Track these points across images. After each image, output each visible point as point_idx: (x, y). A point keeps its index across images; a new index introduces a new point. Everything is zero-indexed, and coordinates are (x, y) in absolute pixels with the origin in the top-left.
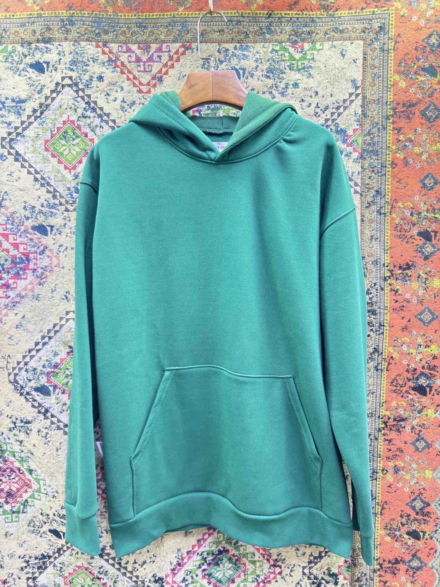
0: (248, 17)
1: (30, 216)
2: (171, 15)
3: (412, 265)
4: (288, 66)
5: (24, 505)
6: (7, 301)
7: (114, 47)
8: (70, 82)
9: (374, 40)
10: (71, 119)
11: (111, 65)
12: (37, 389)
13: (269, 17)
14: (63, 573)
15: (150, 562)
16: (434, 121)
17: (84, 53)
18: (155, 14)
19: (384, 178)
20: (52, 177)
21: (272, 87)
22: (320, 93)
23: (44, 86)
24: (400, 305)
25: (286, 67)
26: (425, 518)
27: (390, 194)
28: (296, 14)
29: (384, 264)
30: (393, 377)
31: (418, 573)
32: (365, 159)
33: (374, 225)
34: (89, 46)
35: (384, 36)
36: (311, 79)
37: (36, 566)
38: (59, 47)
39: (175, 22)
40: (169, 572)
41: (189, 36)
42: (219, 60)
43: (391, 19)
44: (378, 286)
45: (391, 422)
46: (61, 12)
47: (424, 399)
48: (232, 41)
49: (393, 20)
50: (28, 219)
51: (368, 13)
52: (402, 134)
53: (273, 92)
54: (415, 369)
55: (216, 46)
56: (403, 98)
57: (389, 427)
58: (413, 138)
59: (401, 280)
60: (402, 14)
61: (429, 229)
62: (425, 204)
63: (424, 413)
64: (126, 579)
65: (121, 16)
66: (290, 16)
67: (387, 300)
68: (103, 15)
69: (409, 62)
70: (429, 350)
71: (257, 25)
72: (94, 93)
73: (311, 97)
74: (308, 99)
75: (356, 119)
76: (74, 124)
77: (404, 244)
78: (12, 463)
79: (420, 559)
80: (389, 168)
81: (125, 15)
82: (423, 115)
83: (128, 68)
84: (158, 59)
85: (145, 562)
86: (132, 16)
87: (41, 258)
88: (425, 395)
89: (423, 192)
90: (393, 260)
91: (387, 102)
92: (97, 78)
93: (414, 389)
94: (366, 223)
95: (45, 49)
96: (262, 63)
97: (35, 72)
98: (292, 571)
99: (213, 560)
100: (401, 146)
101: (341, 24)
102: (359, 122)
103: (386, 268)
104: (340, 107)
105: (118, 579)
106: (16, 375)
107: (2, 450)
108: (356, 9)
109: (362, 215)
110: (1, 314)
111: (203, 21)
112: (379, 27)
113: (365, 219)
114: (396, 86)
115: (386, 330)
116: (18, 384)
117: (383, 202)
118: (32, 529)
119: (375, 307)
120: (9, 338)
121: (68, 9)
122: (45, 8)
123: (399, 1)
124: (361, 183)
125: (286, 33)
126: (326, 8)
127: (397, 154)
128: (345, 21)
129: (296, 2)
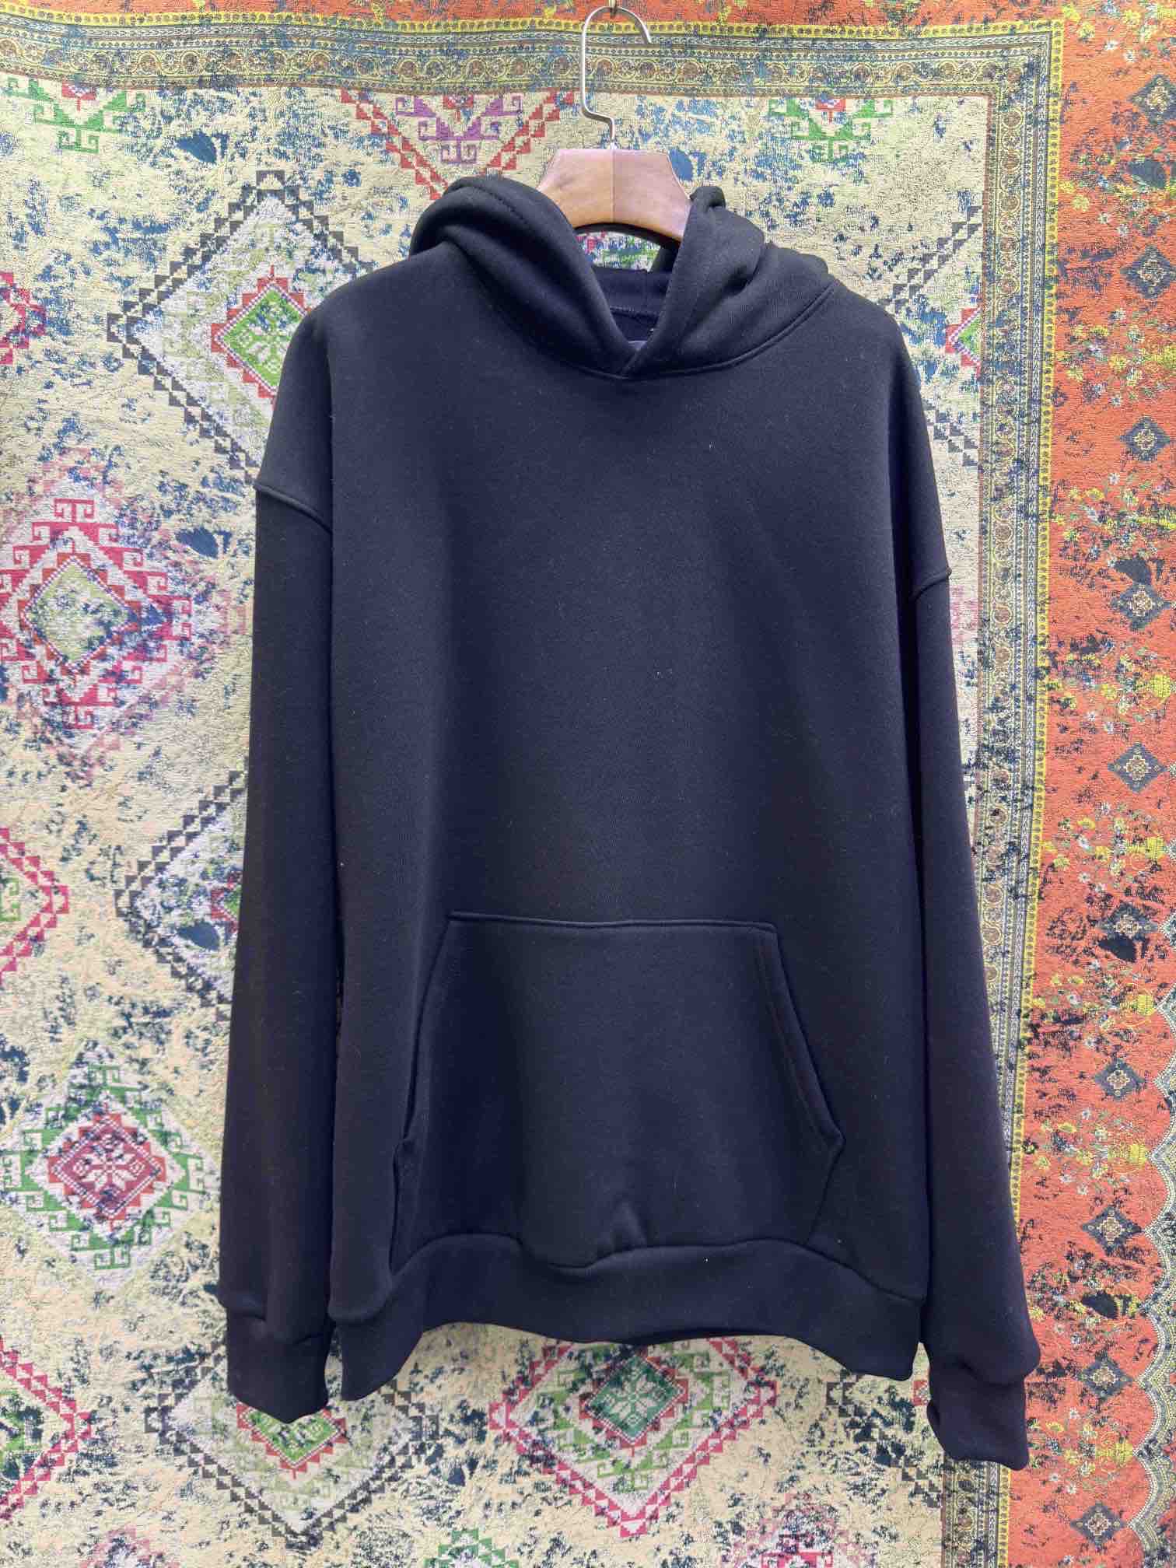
0: (710, 37)
1: (173, 506)
2: (523, 24)
3: (1103, 641)
4: (808, 152)
5: (144, 1224)
6: (118, 712)
7: (386, 101)
8: (277, 185)
9: (1013, 96)
10: (278, 274)
11: (378, 146)
12: (184, 932)
13: (761, 38)
15: (454, 1370)
16: (1157, 292)
17: (313, 115)
18: (485, 21)
19: (1034, 428)
20: (228, 414)
21: (768, 201)
22: (885, 221)
23: (214, 193)
24: (1074, 737)
25: (804, 154)
26: (1128, 1263)
27: (1049, 467)
28: (827, 31)
29: (1036, 637)
30: (1054, 915)
31: (1111, 1399)
32: (990, 381)
33: (1010, 543)
34: (325, 98)
35: (1038, 86)
36: (863, 185)
37: (169, 1380)
38: (252, 98)
39: (533, 42)
40: (499, 1397)
41: (568, 76)
42: (640, 131)
43: (1054, 46)
44: (1019, 692)
45: (1048, 1025)
46: (258, 14)
47: (1127, 970)
48: (671, 91)
49: (1058, 49)
50: (168, 513)
51: (1000, 32)
52: (1079, 322)
53: (773, 212)
54: (1109, 896)
55: (633, 102)
56: (1082, 236)
57: (1041, 1037)
58: (1106, 334)
59: (1076, 676)
60: (1082, 34)
61: (1145, 556)
62: (1134, 493)
63: (1128, 1003)
64: (393, 1411)
65: (404, 26)
66: (812, 36)
67: (1042, 725)
68: (360, 24)
69: (1098, 150)
70: (1142, 849)
71: (732, 56)
72: (337, 212)
73: (862, 229)
74: (855, 234)
75: (968, 285)
76: (285, 288)
77: (1084, 588)
78: (117, 1117)
79: (1116, 1364)
80: (1047, 405)
81: (413, 26)
82: (1130, 278)
83: (418, 154)
84: (491, 132)
85: (440, 1371)
86: (431, 28)
87: (199, 612)
88: (1132, 958)
89: (1130, 464)
90: (1056, 627)
91: (1044, 245)
92: (344, 176)
93: (1104, 944)
94: (993, 536)
95: (218, 104)
97: (192, 157)
98: (800, 1396)
99: (607, 1371)
100: (1076, 353)
101: (936, 55)
102: (976, 292)
103: (1040, 648)
104: (931, 256)
105: (375, 1410)
106: (134, 895)
107: (91, 1087)
108: (973, 18)
109: (984, 519)
110: (102, 745)
111: (603, 45)
112: (1025, 65)
113: (990, 528)
114: (1066, 208)
115: (1040, 798)
116: (139, 917)
117: (1033, 486)
118: (163, 1284)
119: (1012, 743)
120: (120, 804)
121: (275, 6)
122: (219, 3)
123: (1075, 4)
124: (982, 441)
125: (801, 75)
126: (899, 17)
127: (1069, 373)
128: (944, 48)
129: (825, 2)
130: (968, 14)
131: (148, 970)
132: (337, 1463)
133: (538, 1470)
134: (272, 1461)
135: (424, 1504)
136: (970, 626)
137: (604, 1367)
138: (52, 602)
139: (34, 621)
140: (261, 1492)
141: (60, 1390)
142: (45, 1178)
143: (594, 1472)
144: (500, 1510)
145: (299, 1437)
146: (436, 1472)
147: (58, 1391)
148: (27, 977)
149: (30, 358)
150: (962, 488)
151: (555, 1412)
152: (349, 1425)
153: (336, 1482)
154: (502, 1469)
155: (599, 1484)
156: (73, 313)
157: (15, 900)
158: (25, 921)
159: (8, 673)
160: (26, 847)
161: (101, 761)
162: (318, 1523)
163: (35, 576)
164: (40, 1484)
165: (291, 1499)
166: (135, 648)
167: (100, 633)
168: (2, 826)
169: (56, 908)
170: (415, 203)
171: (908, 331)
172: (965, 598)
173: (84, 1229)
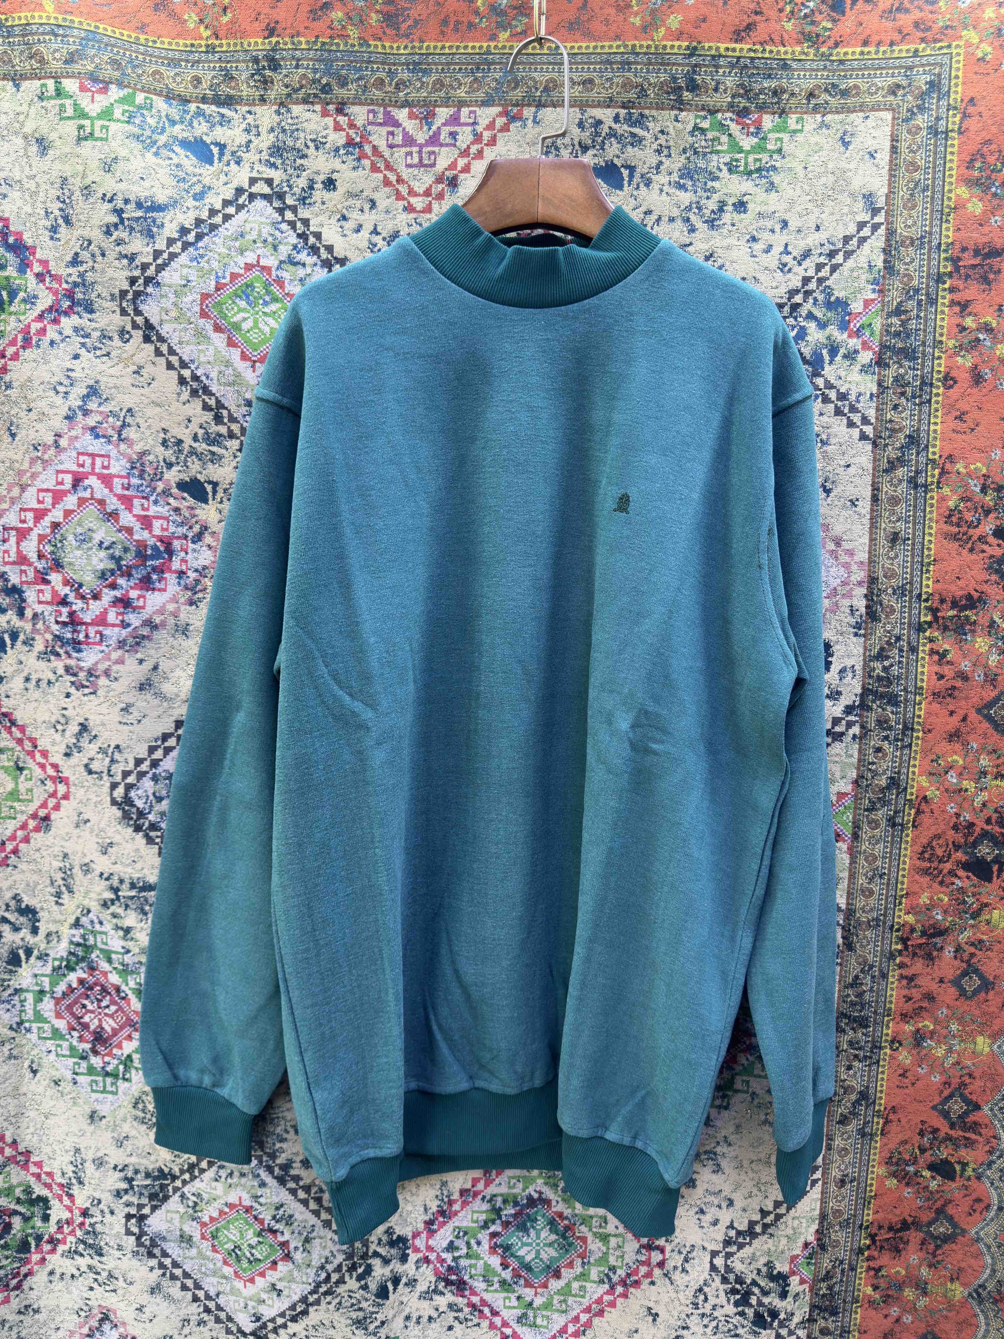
0: (645, 54)
1: (173, 459)
2: (481, 47)
3: (980, 600)
4: (725, 164)
5: (126, 1065)
6: (124, 633)
7: (360, 113)
8: (267, 190)
9: (915, 110)
10: (263, 262)
11: (352, 154)
13: (691, 55)
14: (199, 1214)
17: (297, 130)
18: (447, 45)
19: (925, 408)
20: (214, 375)
21: (689, 208)
22: (794, 224)
23: (209, 188)
24: (949, 685)
25: (722, 166)
26: (968, 1135)
27: (938, 443)
28: (750, 50)
29: (920, 595)
30: (925, 841)
31: (946, 1247)
32: (887, 365)
33: (901, 509)
34: (308, 115)
35: (939, 100)
36: (773, 194)
37: (146, 1193)
38: (248, 115)
39: (490, 64)
40: (421, 1226)
41: (518, 94)
42: (580, 143)
43: (955, 65)
44: (903, 643)
45: (917, 939)
46: (253, 41)
47: (985, 889)
48: (609, 103)
49: (958, 67)
50: (170, 466)
51: (904, 55)
52: (970, 314)
53: (693, 218)
54: (971, 824)
55: (574, 114)
56: (976, 237)
57: (910, 949)
58: (994, 325)
59: (954, 630)
60: (980, 55)
63: (984, 917)
65: (376, 46)
66: (737, 54)
67: (923, 673)
68: (338, 45)
69: (991, 159)
70: (1003, 784)
71: (665, 70)
72: (317, 216)
73: (773, 231)
74: (766, 236)
75: (870, 277)
76: (270, 274)
77: (965, 552)
78: (105, 974)
79: (952, 1219)
80: (938, 387)
81: (384, 47)
83: (386, 160)
84: (449, 140)
86: (400, 50)
87: (194, 550)
88: (989, 879)
90: (939, 586)
91: (940, 244)
92: (323, 183)
93: (966, 866)
94: (885, 505)
95: (217, 119)
96: (670, 156)
97: (192, 157)
98: (686, 1260)
99: (515, 1216)
100: (966, 341)
101: (845, 76)
102: (877, 284)
103: (923, 604)
104: (836, 252)
105: (314, 1234)
106: (129, 787)
107: (85, 946)
108: (879, 44)
109: (876, 488)
110: (109, 659)
111: (550, 63)
112: (927, 83)
113: (882, 496)
114: (960, 212)
115: (918, 738)
116: (132, 805)
117: (922, 459)
118: (141, 1115)
119: (896, 689)
120: (122, 710)
121: (266, 33)
122: (221, 33)
123: (975, 28)
124: (877, 418)
125: (725, 91)
126: (814, 39)
127: (959, 358)
128: (853, 70)
129: (749, 24)
130: (875, 38)
131: (137, 850)
132: (280, 1280)
133: (451, 1291)
134: (228, 1271)
135: (354, 1315)
136: (860, 583)
137: (513, 1212)
138: (71, 538)
139: (52, 553)
140: (218, 1295)
142: (53, 1014)
143: (501, 1302)
144: (418, 1323)
145: (248, 1255)
146: (365, 1288)
147: (61, 1186)
148: (38, 850)
149: (61, 333)
150: (856, 460)
151: (468, 1243)
152: (292, 1246)
153: (279, 1295)
154: (422, 1287)
155: (505, 1314)
156: (93, 296)
157: (29, 785)
158: (37, 803)
159: (26, 594)
160: (39, 743)
161: (107, 673)
162: (264, 1326)
163: (57, 515)
164: (48, 1257)
165: (242, 1305)
166: (140, 580)
167: (112, 566)
168: (20, 723)
169: (59, 795)
170: (382, 204)
171: (815, 318)
172: (856, 558)
173: (83, 1058)
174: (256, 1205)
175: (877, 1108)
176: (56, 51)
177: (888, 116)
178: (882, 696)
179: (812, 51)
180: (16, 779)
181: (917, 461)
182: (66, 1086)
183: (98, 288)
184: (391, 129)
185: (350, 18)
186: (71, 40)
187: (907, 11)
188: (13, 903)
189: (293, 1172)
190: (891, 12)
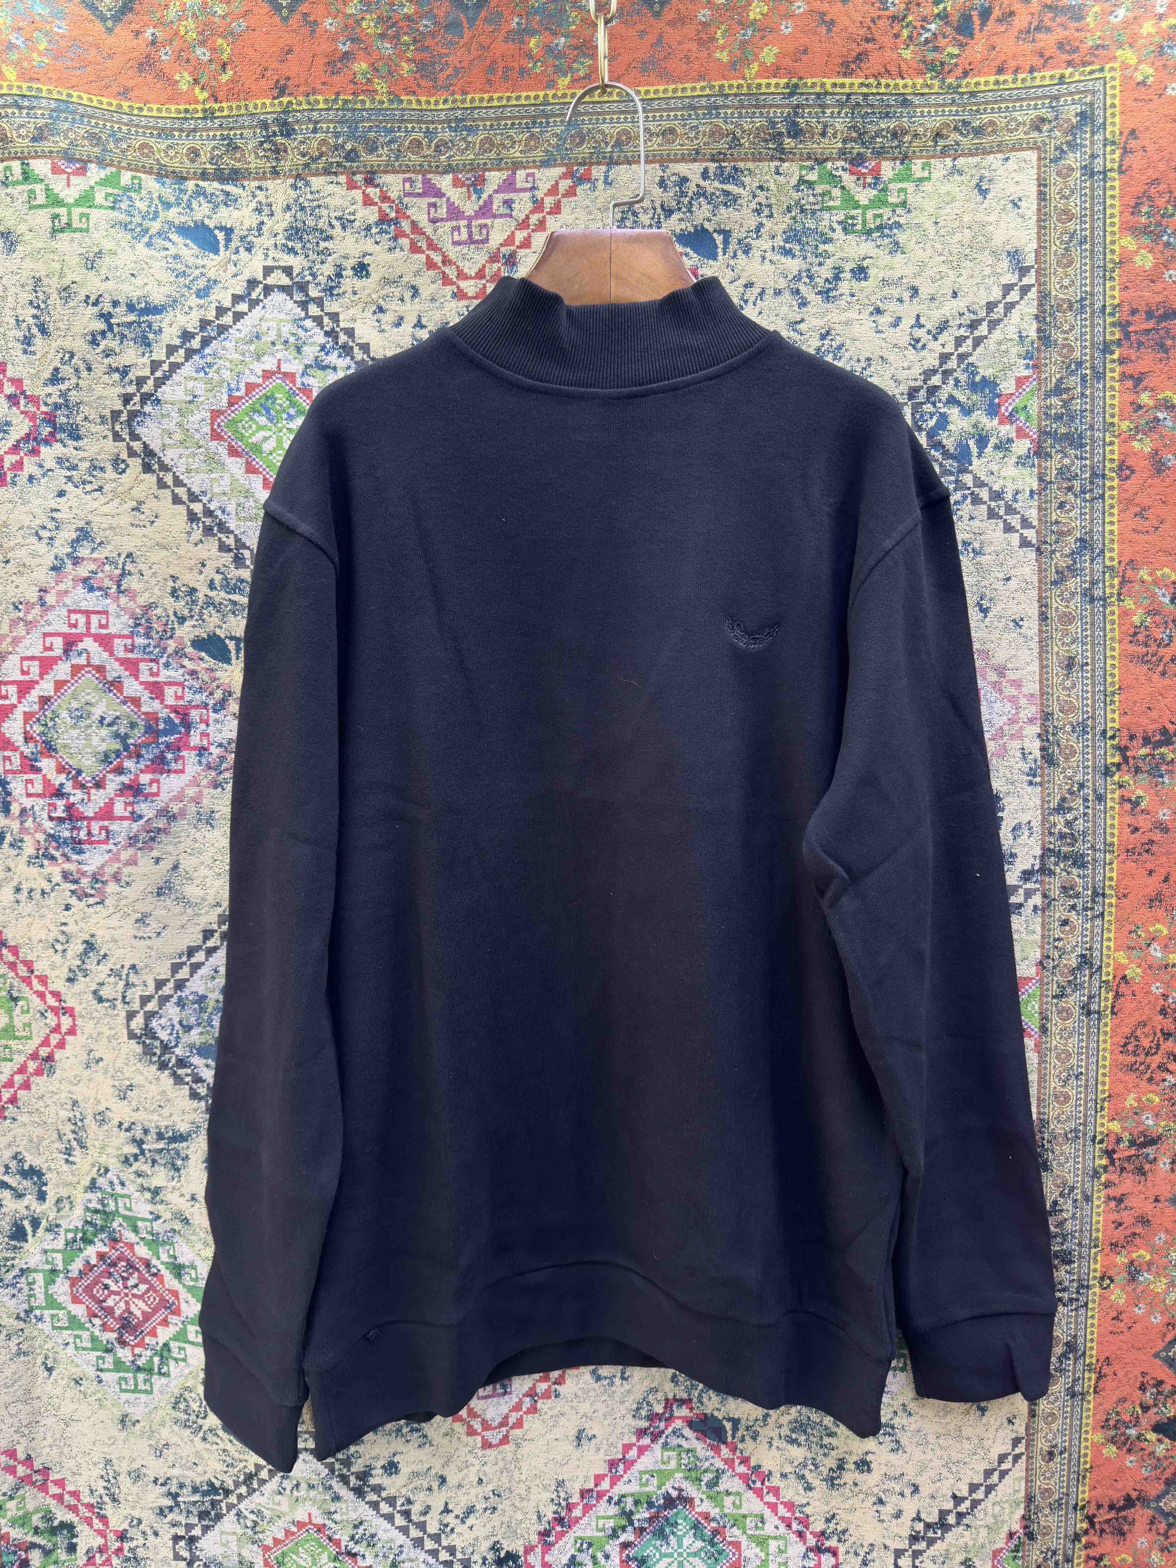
0: (736, 95)
1: (186, 612)
2: (536, 97)
4: (840, 223)
5: (162, 1356)
6: (135, 827)
7: (394, 183)
8: (285, 280)
9: (1065, 147)
10: (285, 368)
11: (387, 233)
12: (204, 1051)
13: (791, 94)
14: (261, 1536)
15: (485, 1510)
17: (319, 206)
18: (496, 96)
19: (1098, 505)
20: (231, 508)
21: (798, 278)
22: (925, 291)
23: (215, 282)
24: (1145, 838)
25: (835, 226)
27: (1115, 546)
28: (862, 85)
29: (1104, 732)
30: (1127, 1031)
32: (1048, 455)
33: (1075, 628)
34: (331, 188)
35: (1093, 135)
36: (899, 257)
37: (195, 1510)
38: (258, 192)
39: (548, 117)
40: (534, 1538)
41: (585, 150)
42: (662, 206)
43: (1109, 92)
44: (1088, 791)
45: (1124, 1151)
46: (259, 102)
48: (696, 156)
49: (1114, 93)
50: (182, 620)
51: (1047, 82)
52: (1145, 389)
53: (803, 289)
55: (654, 171)
56: (1148, 295)
57: (1117, 1163)
59: (1148, 772)
60: (1140, 78)
64: (423, 1556)
65: (410, 102)
66: (847, 90)
67: (1112, 826)
68: (363, 102)
69: (1161, 202)
71: (761, 114)
72: (348, 308)
73: (900, 300)
74: (892, 307)
75: (1022, 351)
76: (293, 382)
77: (1156, 677)
78: (131, 1246)
80: (1112, 479)
81: (419, 102)
83: (428, 238)
84: (503, 210)
85: (470, 1510)
86: (438, 104)
87: (217, 721)
90: (1126, 719)
91: (1104, 306)
92: (354, 268)
94: (1055, 623)
95: (221, 198)
96: (771, 216)
97: (192, 245)
99: (651, 1520)
100: (1143, 422)
101: (978, 111)
102: (1031, 358)
103: (1109, 743)
104: (979, 322)
105: (404, 1556)
106: (150, 1016)
107: (104, 1212)
108: (1016, 71)
109: (1043, 605)
110: (118, 860)
111: (622, 112)
112: (1077, 115)
113: (1052, 614)
114: (1127, 266)
115: (1111, 905)
116: (154, 1037)
117: (1098, 567)
118: (184, 1417)
119: (1081, 847)
120: (137, 921)
121: (275, 92)
122: (221, 95)
123: (1131, 46)
124: (1040, 520)
125: (834, 135)
126: (939, 69)
127: (1135, 443)
128: (987, 103)
129: (860, 54)
130: (1013, 64)
131: (163, 1093)
136: (1031, 721)
137: (647, 1515)
138: (64, 714)
139: (42, 734)
141: (92, 1506)
142: (68, 1298)
147: (90, 1506)
148: (41, 1097)
149: (41, 466)
150: (1018, 571)
151: (594, 1557)
156: (79, 419)
157: (26, 1018)
158: (37, 1041)
159: (11, 786)
160: (36, 966)
161: (116, 877)
163: (46, 687)
166: (152, 760)
167: (117, 745)
168: (12, 943)
169: (64, 1029)
170: (426, 291)
171: (957, 403)
172: (1025, 690)
173: (108, 1351)
174: (329, 1523)
175: (1088, 1361)
176: (21, 126)
177: (1032, 156)
178: (1066, 857)
179: (936, 82)
180: (10, 1012)
181: (1092, 570)
182: (90, 1386)
183: (85, 410)
184: (432, 200)
185: (376, 70)
186: (39, 112)
187: (1049, 30)
188: (13, 1164)
189: (373, 1481)
190: (1028, 32)
